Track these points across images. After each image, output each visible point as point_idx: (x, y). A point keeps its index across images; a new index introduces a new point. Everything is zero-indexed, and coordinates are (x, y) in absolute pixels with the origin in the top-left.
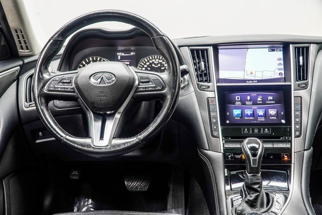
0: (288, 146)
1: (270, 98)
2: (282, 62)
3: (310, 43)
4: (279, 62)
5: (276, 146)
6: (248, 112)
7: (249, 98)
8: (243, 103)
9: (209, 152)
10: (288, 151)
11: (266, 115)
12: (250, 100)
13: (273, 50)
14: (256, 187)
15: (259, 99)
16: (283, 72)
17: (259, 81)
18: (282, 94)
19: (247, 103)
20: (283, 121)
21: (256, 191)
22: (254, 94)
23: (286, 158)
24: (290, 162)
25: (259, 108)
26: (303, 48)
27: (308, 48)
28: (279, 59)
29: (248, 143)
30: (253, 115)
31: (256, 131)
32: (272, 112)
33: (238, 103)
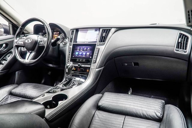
0: (90, 66)
1: (89, 48)
3: (112, 28)
4: (97, 35)
5: (86, 66)
6: (80, 53)
7: (82, 48)
8: (80, 50)
10: (89, 68)
11: (86, 55)
12: (82, 49)
14: (67, 79)
15: (85, 49)
17: (89, 42)
18: (92, 47)
19: (81, 50)
20: (91, 57)
22: (84, 47)
23: (88, 71)
25: (84, 52)
26: (107, 30)
27: (110, 30)
30: (82, 54)
31: (81, 60)
32: (88, 54)
33: (78, 50)
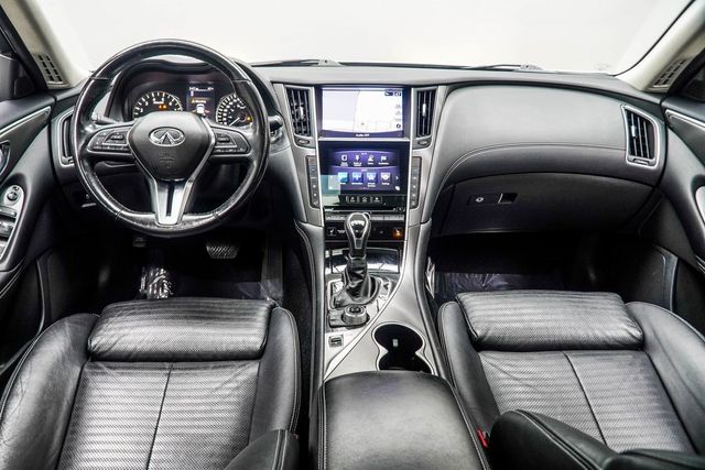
0: (402, 219)
1: (384, 158)
2: (401, 111)
3: (438, 85)
4: (397, 110)
5: (387, 219)
6: (356, 176)
7: (357, 158)
8: (351, 165)
9: (307, 226)
10: (401, 225)
11: (377, 180)
12: (359, 161)
13: (391, 94)
14: (359, 272)
15: (370, 159)
16: (401, 123)
17: (372, 135)
18: (398, 153)
19: (356, 164)
20: (398, 188)
21: (359, 277)
22: (364, 153)
23: (398, 234)
24: (403, 238)
25: (369, 171)
26: (428, 92)
27: (434, 92)
28: (398, 106)
29: (352, 220)
30: (362, 179)
31: (365, 200)
32: (385, 176)
33: (344, 165)
